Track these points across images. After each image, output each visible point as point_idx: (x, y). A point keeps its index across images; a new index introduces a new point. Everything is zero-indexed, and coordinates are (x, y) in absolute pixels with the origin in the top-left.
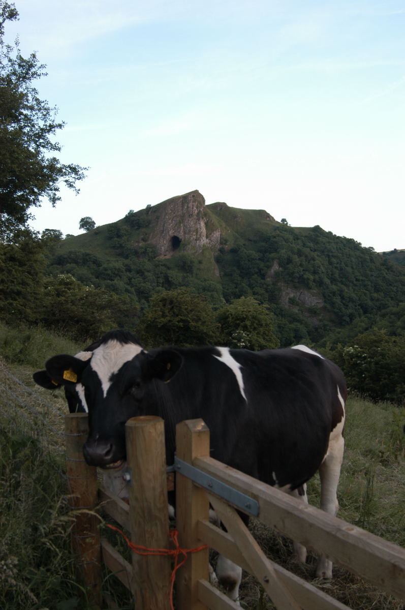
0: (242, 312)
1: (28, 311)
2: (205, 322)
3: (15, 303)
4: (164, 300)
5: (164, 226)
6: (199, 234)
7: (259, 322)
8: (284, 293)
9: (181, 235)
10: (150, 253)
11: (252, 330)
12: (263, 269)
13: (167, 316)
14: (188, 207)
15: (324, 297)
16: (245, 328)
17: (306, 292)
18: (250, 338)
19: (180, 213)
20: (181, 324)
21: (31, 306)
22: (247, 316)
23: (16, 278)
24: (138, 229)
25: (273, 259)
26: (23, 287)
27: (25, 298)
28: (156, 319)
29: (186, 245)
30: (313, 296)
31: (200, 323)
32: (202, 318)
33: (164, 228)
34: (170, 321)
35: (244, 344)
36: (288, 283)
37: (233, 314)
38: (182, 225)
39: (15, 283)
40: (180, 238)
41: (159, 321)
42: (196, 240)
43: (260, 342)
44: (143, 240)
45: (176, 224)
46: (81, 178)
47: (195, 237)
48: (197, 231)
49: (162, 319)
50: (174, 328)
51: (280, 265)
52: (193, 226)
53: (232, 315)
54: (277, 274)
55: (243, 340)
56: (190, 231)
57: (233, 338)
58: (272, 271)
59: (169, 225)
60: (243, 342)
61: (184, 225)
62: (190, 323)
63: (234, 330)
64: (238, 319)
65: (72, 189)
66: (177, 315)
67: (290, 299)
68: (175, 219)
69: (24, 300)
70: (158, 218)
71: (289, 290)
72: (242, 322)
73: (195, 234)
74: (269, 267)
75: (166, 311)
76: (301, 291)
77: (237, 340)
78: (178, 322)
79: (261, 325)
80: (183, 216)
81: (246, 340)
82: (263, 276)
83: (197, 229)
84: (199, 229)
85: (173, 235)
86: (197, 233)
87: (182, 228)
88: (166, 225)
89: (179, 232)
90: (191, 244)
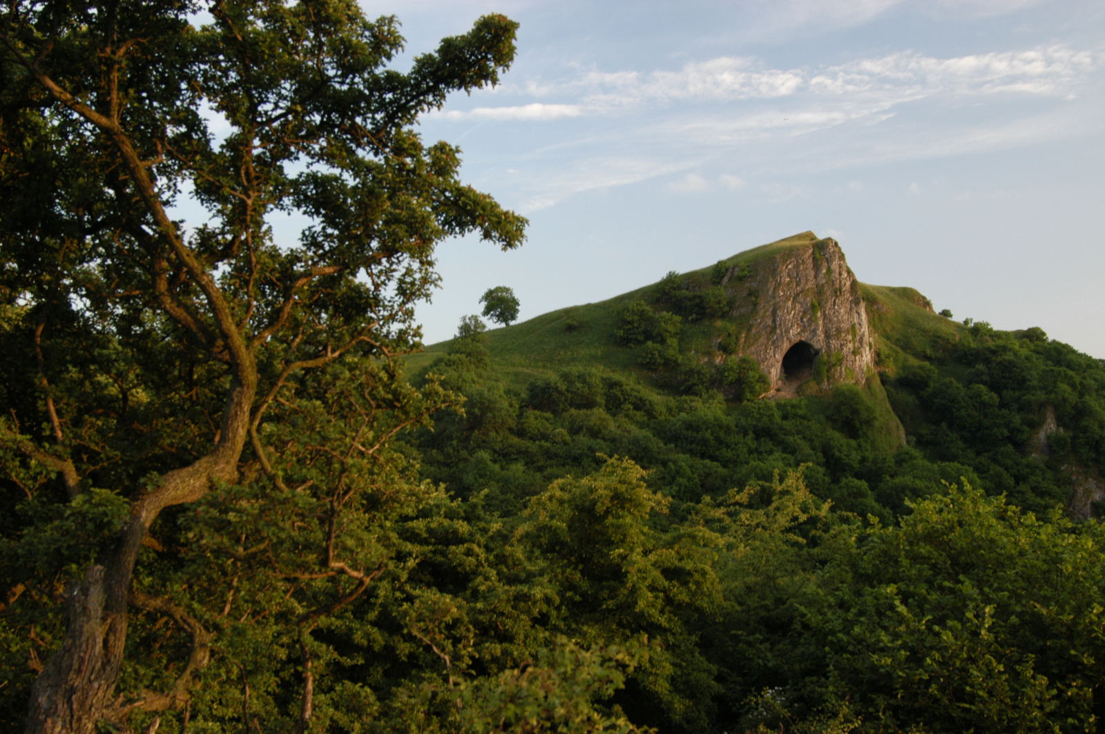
5: (774, 313)
6: (858, 338)
8: (1080, 490)
9: (818, 342)
12: (1019, 431)
14: (829, 270)
19: (811, 284)
25: (1043, 406)
29: (834, 365)
33: (774, 321)
36: (1086, 466)
38: (819, 314)
40: (817, 346)
42: (855, 353)
44: (725, 349)
45: (805, 313)
47: (850, 345)
48: (853, 331)
51: (1060, 421)
52: (845, 317)
54: (1054, 446)
56: (839, 331)
58: (1042, 435)
59: (789, 313)
61: (824, 315)
68: (801, 298)
70: (754, 294)
71: (1091, 483)
73: (850, 337)
74: (1034, 426)
80: (820, 292)
82: (1021, 446)
83: (853, 326)
84: (857, 326)
85: (797, 340)
86: (854, 336)
87: (821, 322)
88: (779, 313)
89: (814, 332)
90: (845, 362)
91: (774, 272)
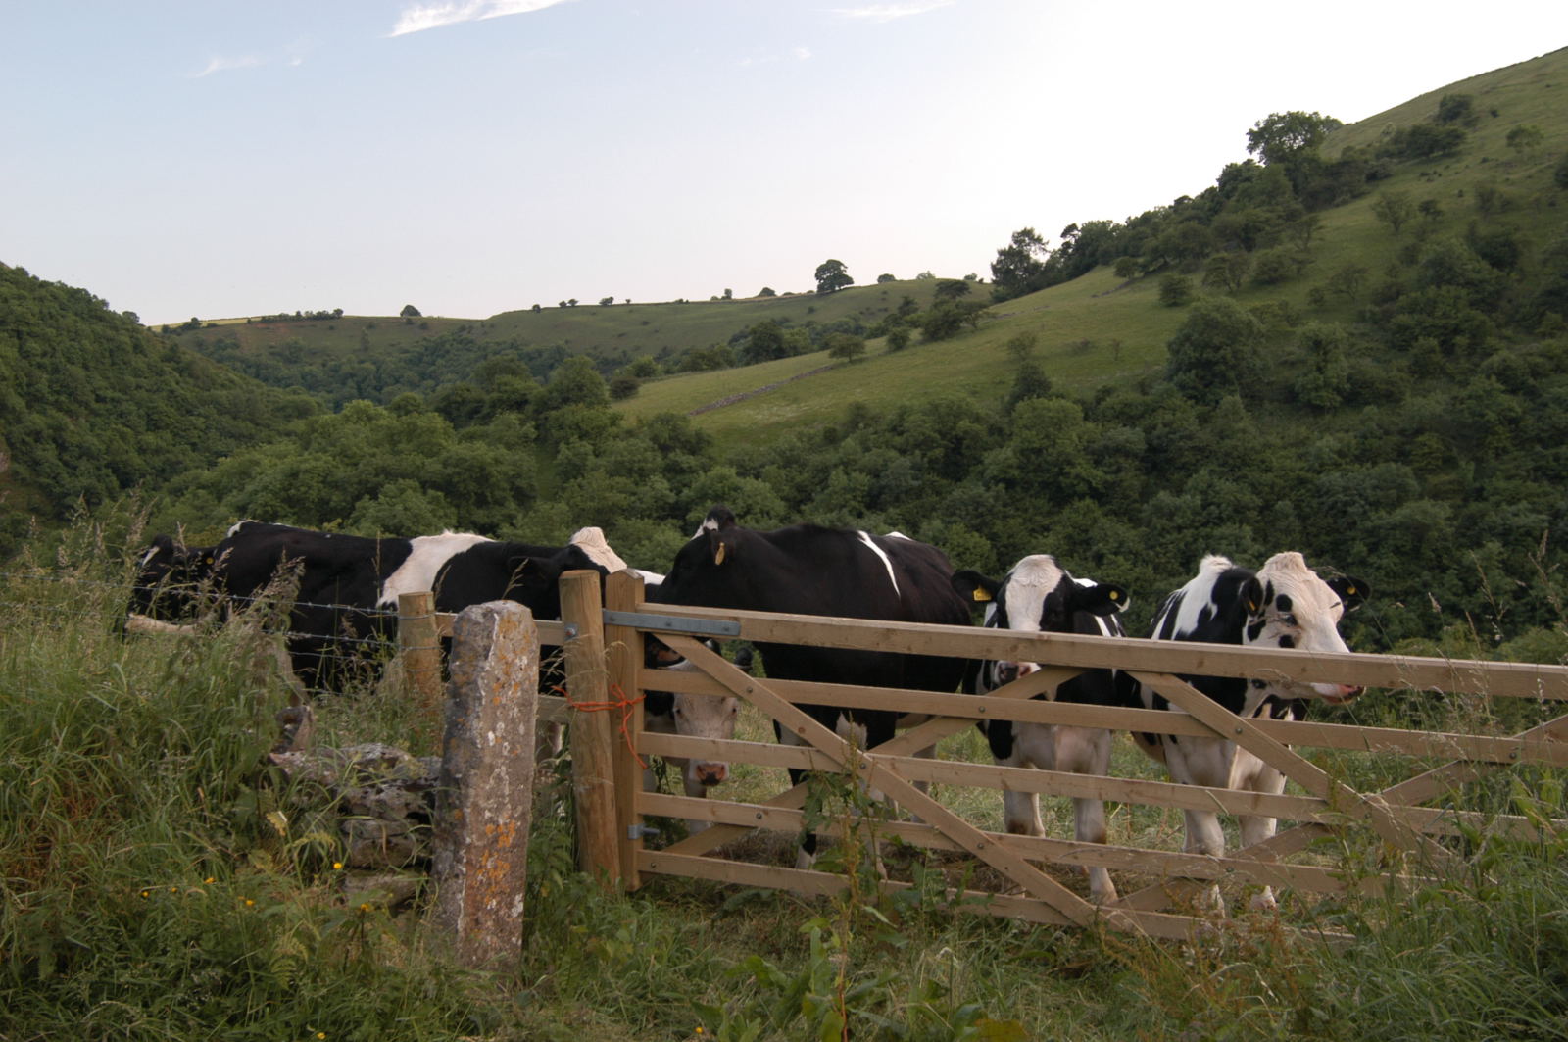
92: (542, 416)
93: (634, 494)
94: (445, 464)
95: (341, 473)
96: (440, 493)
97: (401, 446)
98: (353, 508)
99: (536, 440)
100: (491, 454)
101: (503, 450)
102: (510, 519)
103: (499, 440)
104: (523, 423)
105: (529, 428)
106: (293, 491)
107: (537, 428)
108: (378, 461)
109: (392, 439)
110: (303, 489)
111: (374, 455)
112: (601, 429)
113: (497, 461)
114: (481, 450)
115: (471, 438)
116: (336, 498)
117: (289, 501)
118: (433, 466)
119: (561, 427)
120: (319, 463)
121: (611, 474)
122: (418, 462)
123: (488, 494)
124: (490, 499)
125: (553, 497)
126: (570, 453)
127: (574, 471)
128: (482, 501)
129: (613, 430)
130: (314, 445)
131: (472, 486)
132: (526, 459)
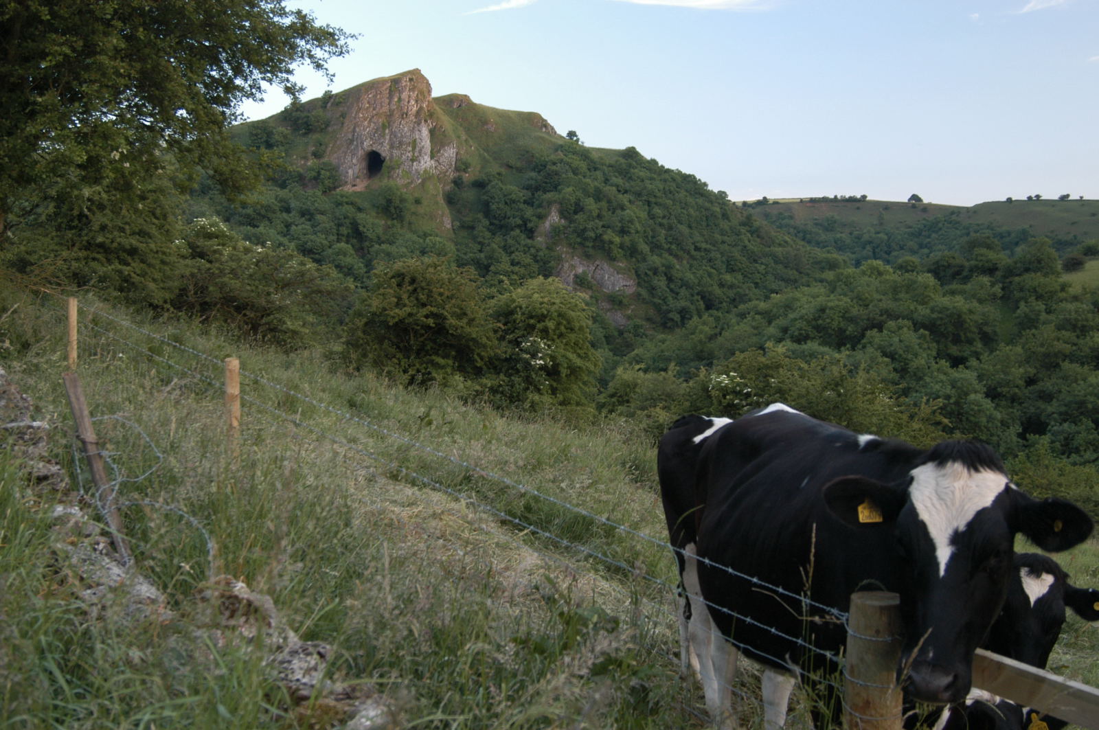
0: (542, 303)
1: (152, 286)
2: (473, 320)
3: (126, 270)
4: (400, 276)
5: (354, 131)
6: (417, 149)
7: (569, 323)
8: (566, 265)
9: (384, 151)
10: (327, 180)
11: (555, 337)
12: (530, 221)
13: (405, 305)
14: (400, 99)
15: (638, 276)
16: (545, 333)
17: (606, 266)
18: (553, 351)
19: (385, 109)
20: (431, 322)
21: (156, 277)
22: (549, 312)
23: (126, 223)
24: (305, 134)
25: (550, 203)
26: (141, 239)
27: (143, 261)
28: (386, 310)
29: (393, 169)
30: (618, 273)
31: (465, 320)
32: (469, 312)
33: (354, 135)
34: (410, 315)
35: (542, 362)
36: (574, 248)
37: (524, 306)
38: (387, 131)
39: (128, 232)
40: (383, 154)
41: (392, 313)
42: (413, 160)
43: (570, 361)
44: (316, 155)
45: (377, 130)
46: (341, 53)
47: (410, 155)
48: (414, 144)
49: (397, 311)
50: (416, 327)
51: (562, 214)
52: (408, 134)
53: (521, 308)
54: (556, 231)
55: (540, 355)
56: (401, 143)
57: (521, 350)
58: (547, 224)
59: (364, 130)
60: (541, 358)
61: (392, 133)
62: (445, 318)
63: (523, 336)
64: (531, 317)
65: (321, 73)
66: (424, 305)
67: (576, 276)
68: (375, 120)
69: (142, 265)
70: (343, 116)
71: (576, 260)
72: (539, 322)
73: (410, 149)
74: (541, 217)
75: (405, 296)
76: (597, 263)
77: (529, 353)
78: (427, 317)
79: (572, 329)
80: (390, 115)
81: (548, 355)
82: (530, 233)
83: (415, 140)
84: (418, 141)
85: (370, 149)
86: (414, 148)
87: (388, 137)
88: (357, 129)
89: (382, 144)
90: (402, 166)
91: (358, 100)
92: (1008, 280)
93: (1075, 344)
94: (932, 310)
95: (855, 311)
96: (927, 333)
97: (902, 295)
98: (863, 336)
99: (1002, 298)
100: (967, 306)
101: (975, 304)
102: (977, 355)
103: (974, 296)
104: (993, 285)
105: (997, 289)
106: (820, 322)
107: (1003, 289)
108: (883, 305)
109: (895, 290)
110: (828, 321)
111: (881, 300)
112: (1052, 294)
113: (971, 312)
114: (959, 303)
115: (953, 293)
116: (850, 329)
117: (818, 328)
118: (923, 312)
119: (1021, 290)
120: (841, 303)
121: (1060, 328)
122: (912, 308)
123: (962, 334)
124: (963, 338)
125: (1011, 342)
126: (1027, 310)
127: (1030, 322)
128: (957, 340)
129: (1062, 295)
130: (839, 290)
131: (951, 329)
132: (992, 311)
